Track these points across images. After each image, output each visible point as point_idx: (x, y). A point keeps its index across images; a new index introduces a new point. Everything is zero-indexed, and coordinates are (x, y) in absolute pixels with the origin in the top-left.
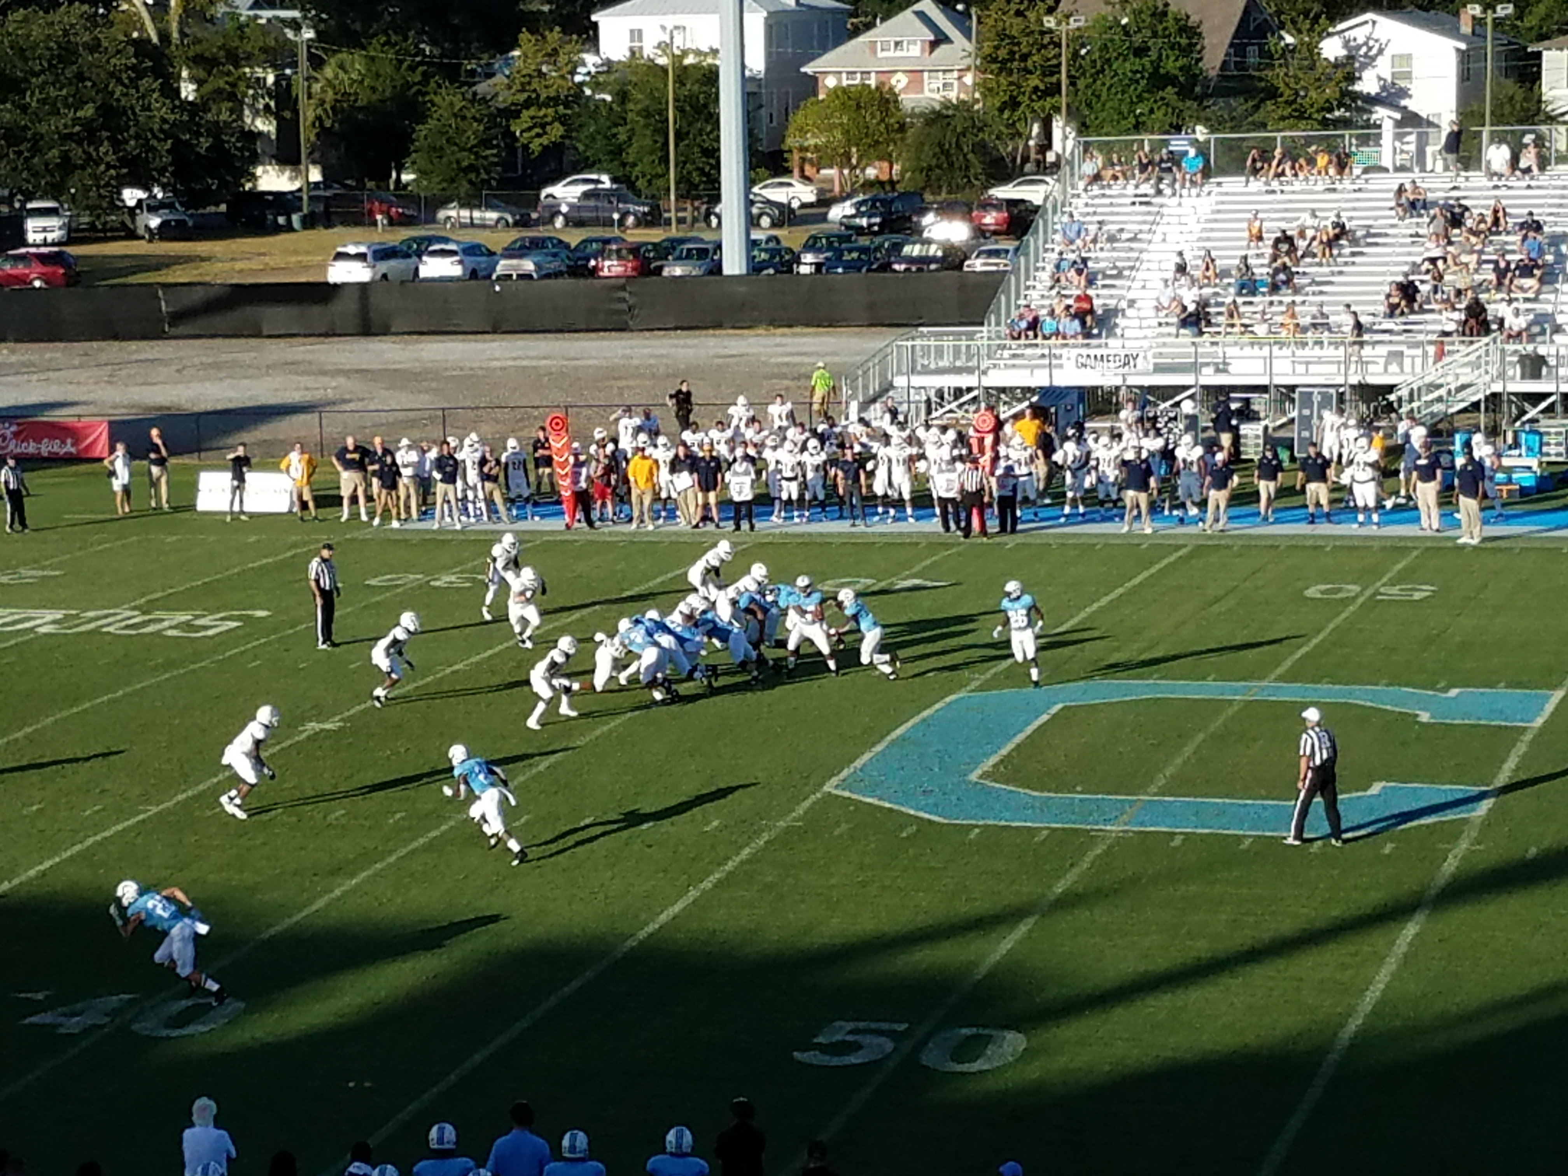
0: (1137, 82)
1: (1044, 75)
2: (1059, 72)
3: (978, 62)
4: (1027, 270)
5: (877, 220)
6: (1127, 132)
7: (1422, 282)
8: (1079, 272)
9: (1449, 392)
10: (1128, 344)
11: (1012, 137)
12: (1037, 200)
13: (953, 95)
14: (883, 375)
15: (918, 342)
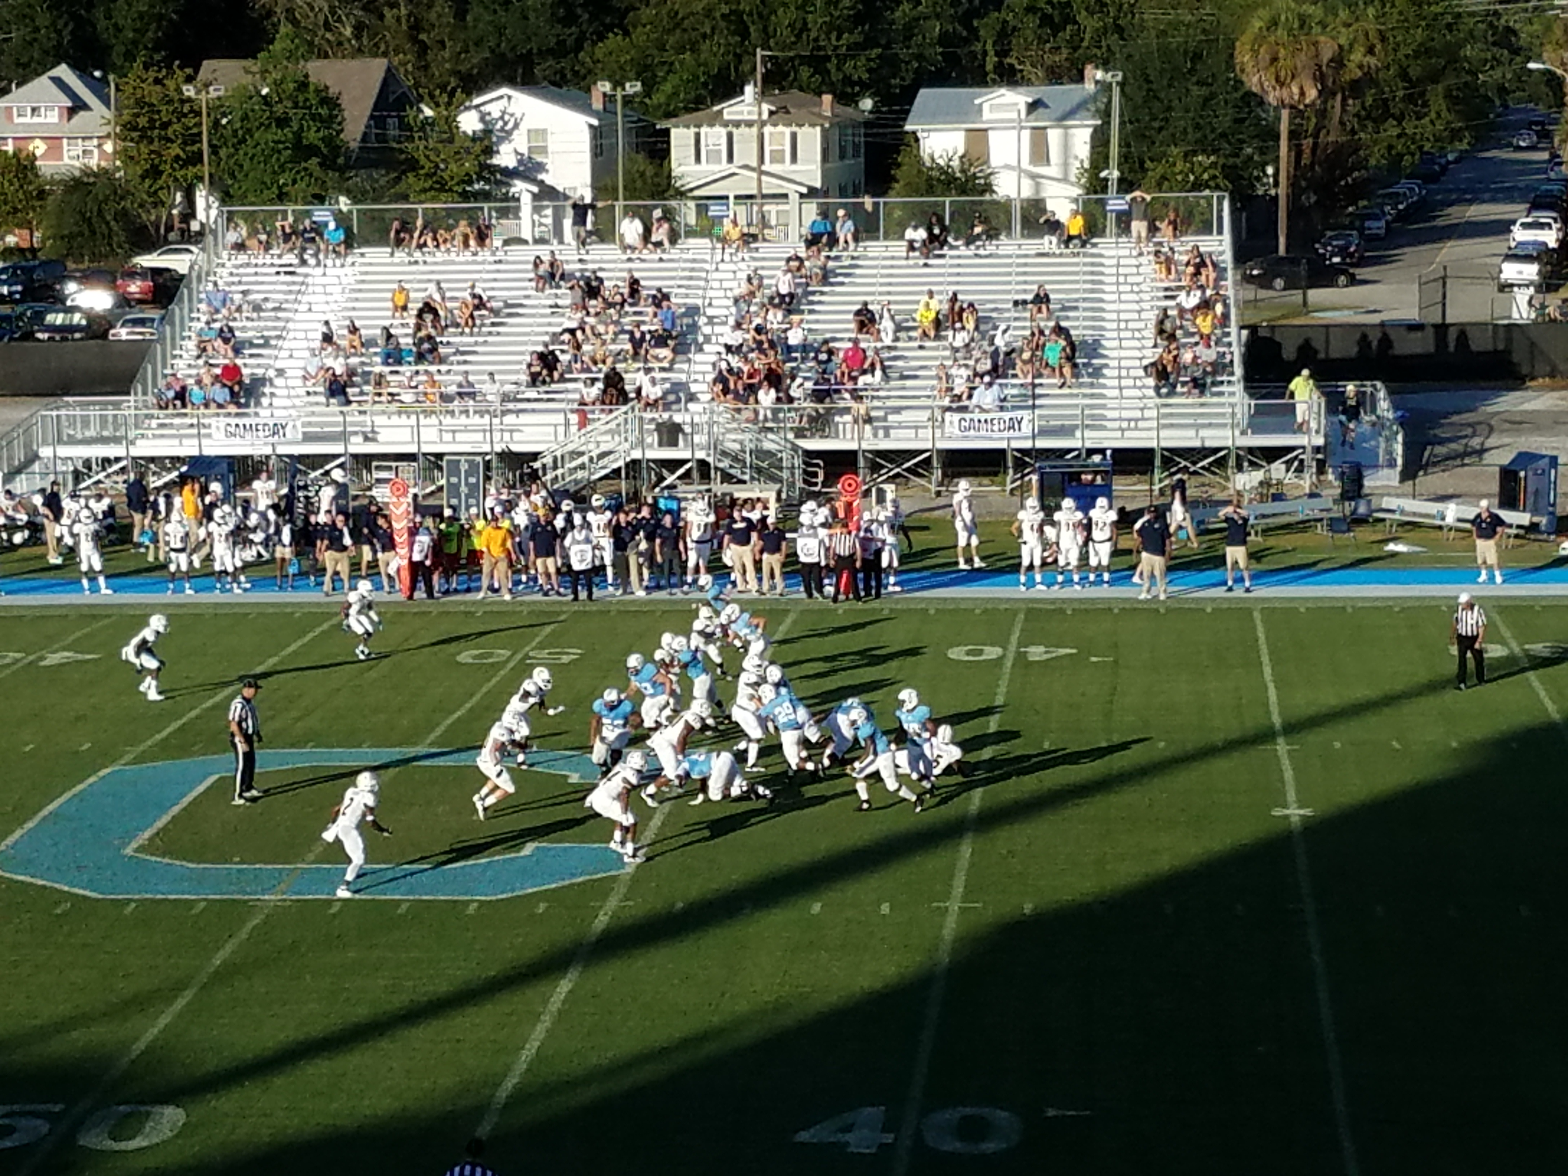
0: (279, 152)
1: (185, 143)
2: (201, 141)
3: (118, 130)
4: (173, 339)
5: (19, 288)
6: (271, 202)
7: (563, 351)
8: (226, 341)
9: (591, 459)
10: (277, 413)
11: (155, 205)
12: (183, 269)
13: (93, 162)
14: (28, 445)
15: (63, 412)
